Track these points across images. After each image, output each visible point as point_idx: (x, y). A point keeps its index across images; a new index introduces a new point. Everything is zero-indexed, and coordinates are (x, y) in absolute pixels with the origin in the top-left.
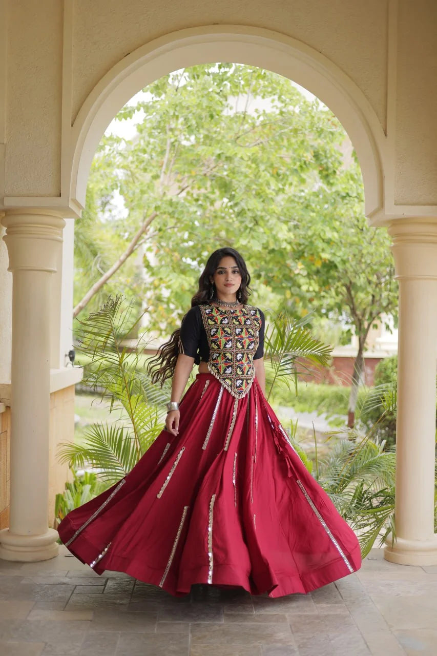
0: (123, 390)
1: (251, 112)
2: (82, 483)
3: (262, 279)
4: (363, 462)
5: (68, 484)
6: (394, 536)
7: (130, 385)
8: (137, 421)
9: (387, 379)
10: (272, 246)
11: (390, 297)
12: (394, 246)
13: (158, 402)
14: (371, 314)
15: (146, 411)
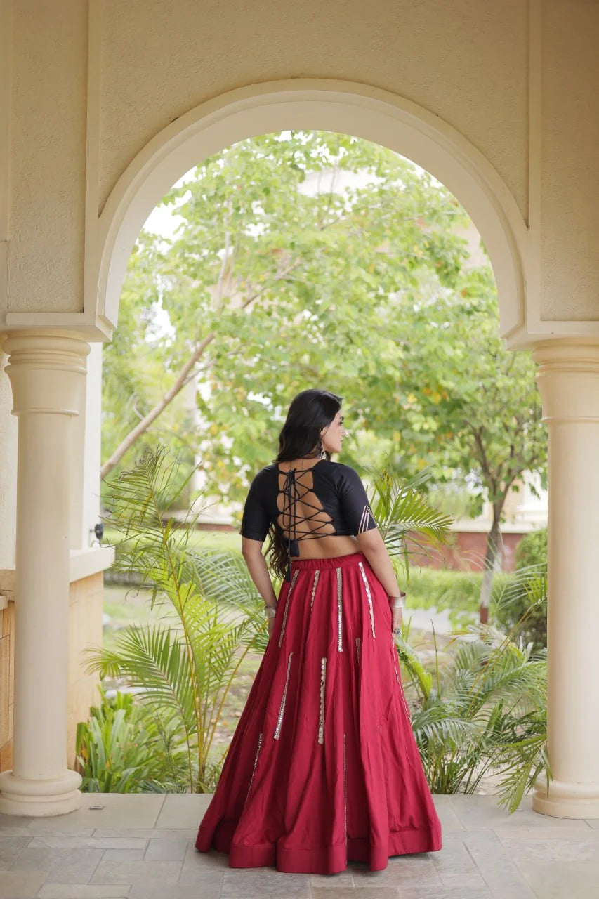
0: (169, 576)
1: (340, 191)
2: (114, 708)
3: (361, 421)
4: (502, 675)
5: (94, 709)
6: (550, 776)
7: (179, 568)
8: (189, 620)
9: (533, 560)
10: (373, 372)
11: (535, 449)
12: (539, 378)
13: (215, 594)
14: (510, 471)
15: (201, 606)
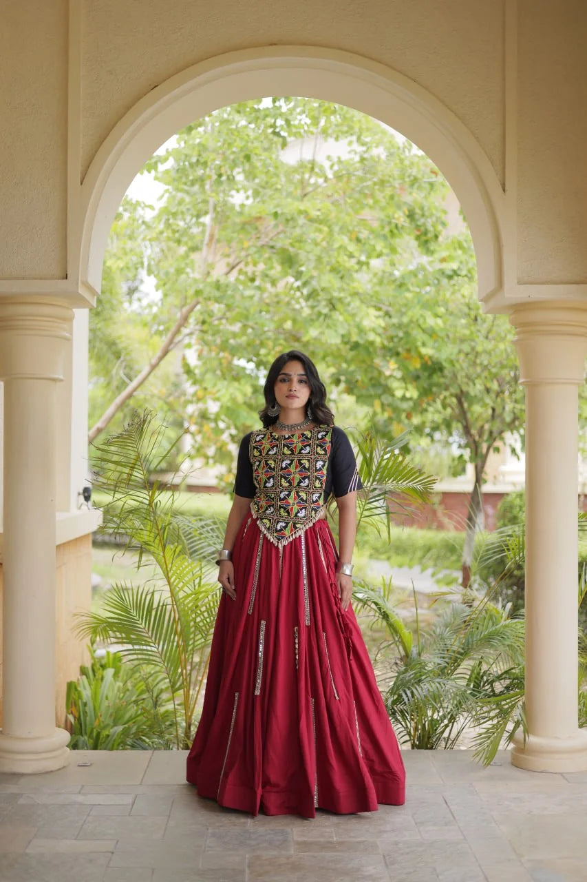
0: (155, 538)
1: (321, 159)
2: (103, 667)
3: (342, 386)
4: (481, 633)
5: (84, 668)
6: (526, 731)
7: (165, 530)
8: (174, 581)
9: (514, 520)
10: (355, 338)
11: (516, 411)
12: (517, 341)
13: (202, 555)
14: (491, 433)
15: (187, 567)
